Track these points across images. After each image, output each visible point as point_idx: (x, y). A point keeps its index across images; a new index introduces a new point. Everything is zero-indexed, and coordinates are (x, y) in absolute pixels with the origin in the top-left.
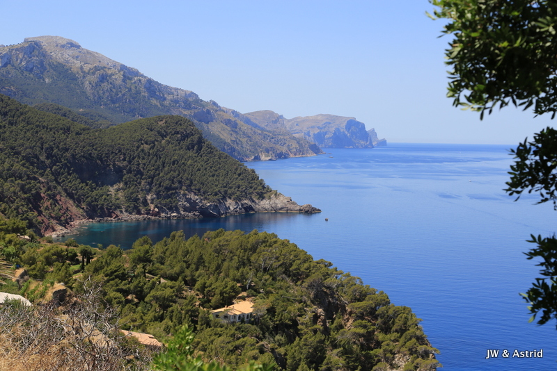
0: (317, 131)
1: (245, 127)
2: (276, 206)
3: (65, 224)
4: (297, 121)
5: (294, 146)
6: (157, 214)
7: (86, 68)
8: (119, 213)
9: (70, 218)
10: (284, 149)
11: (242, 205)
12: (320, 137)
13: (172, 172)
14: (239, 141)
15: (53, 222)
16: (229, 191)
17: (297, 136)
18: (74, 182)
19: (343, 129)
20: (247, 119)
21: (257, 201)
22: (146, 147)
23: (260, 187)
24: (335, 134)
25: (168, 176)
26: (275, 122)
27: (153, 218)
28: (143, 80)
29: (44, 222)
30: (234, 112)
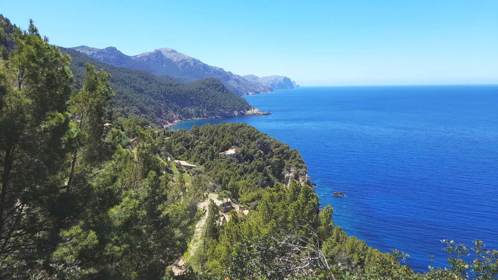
0: (271, 82)
1: (242, 82)
2: (254, 113)
3: (171, 122)
4: (264, 78)
5: (262, 89)
6: (207, 117)
7: (179, 60)
8: (192, 117)
9: (174, 119)
10: (258, 90)
11: (240, 113)
12: (273, 85)
13: (212, 100)
14: (240, 87)
15: (167, 122)
16: (235, 107)
17: (263, 84)
18: (175, 105)
19: (282, 81)
20: (243, 79)
21: (246, 111)
22: (202, 91)
23: (248, 106)
24: (279, 83)
25: (211, 102)
26: (254, 79)
27: (206, 118)
28: (202, 64)
29: (163, 121)
30: (238, 76)
